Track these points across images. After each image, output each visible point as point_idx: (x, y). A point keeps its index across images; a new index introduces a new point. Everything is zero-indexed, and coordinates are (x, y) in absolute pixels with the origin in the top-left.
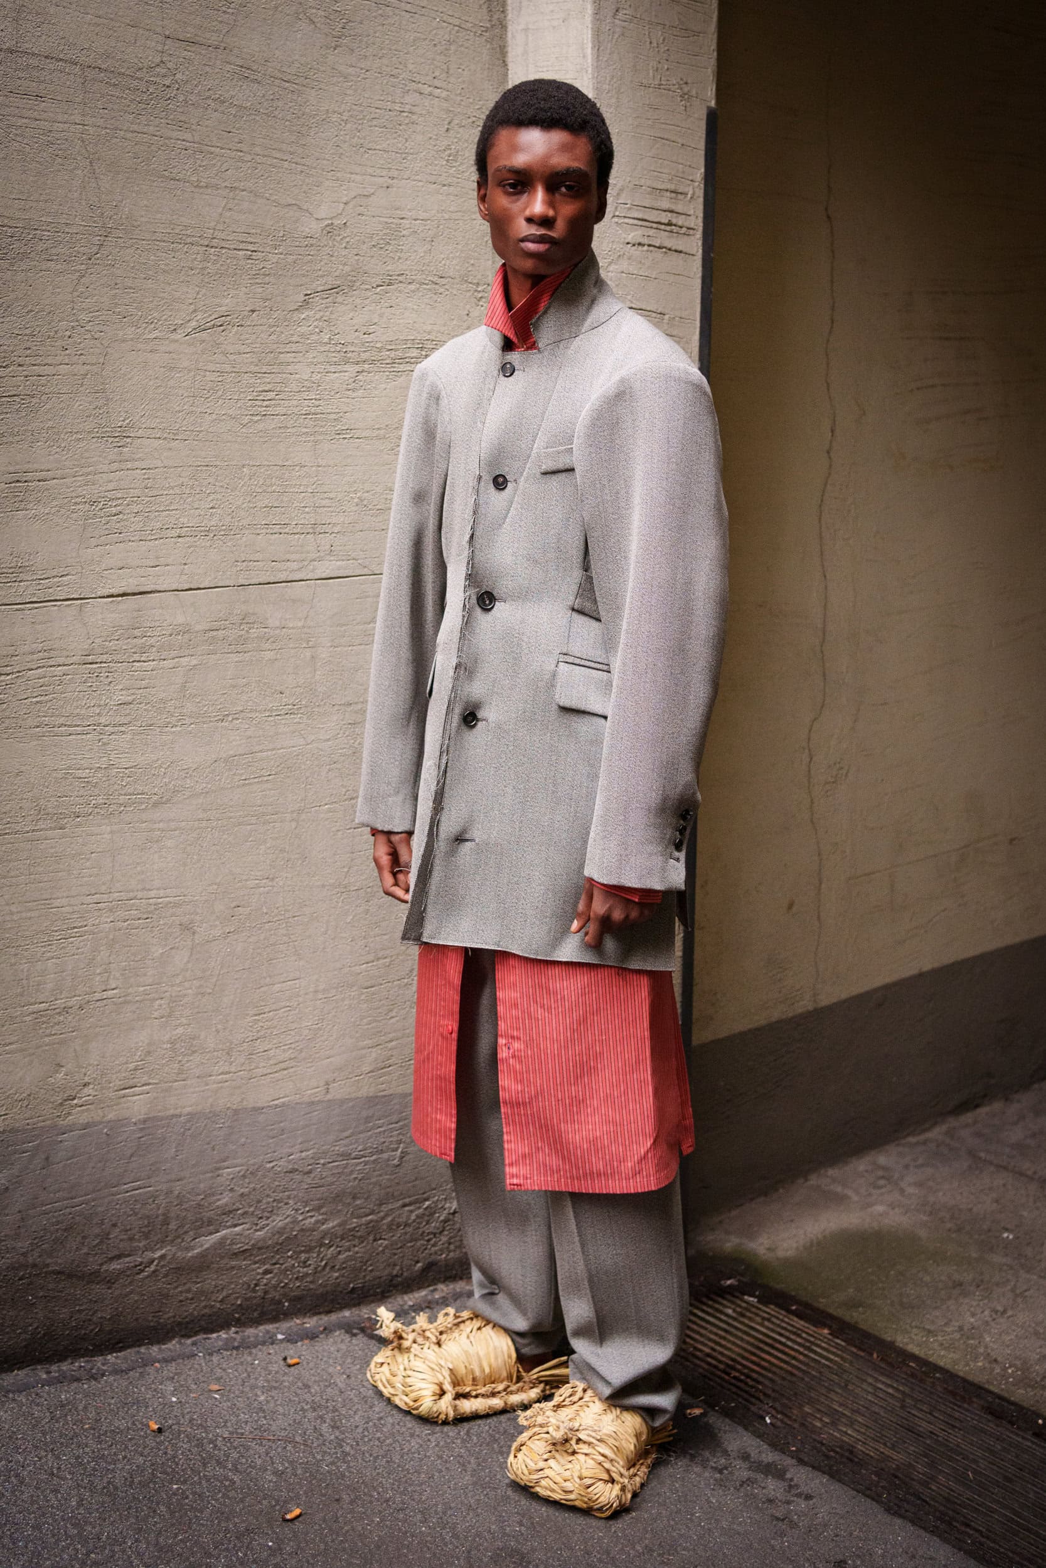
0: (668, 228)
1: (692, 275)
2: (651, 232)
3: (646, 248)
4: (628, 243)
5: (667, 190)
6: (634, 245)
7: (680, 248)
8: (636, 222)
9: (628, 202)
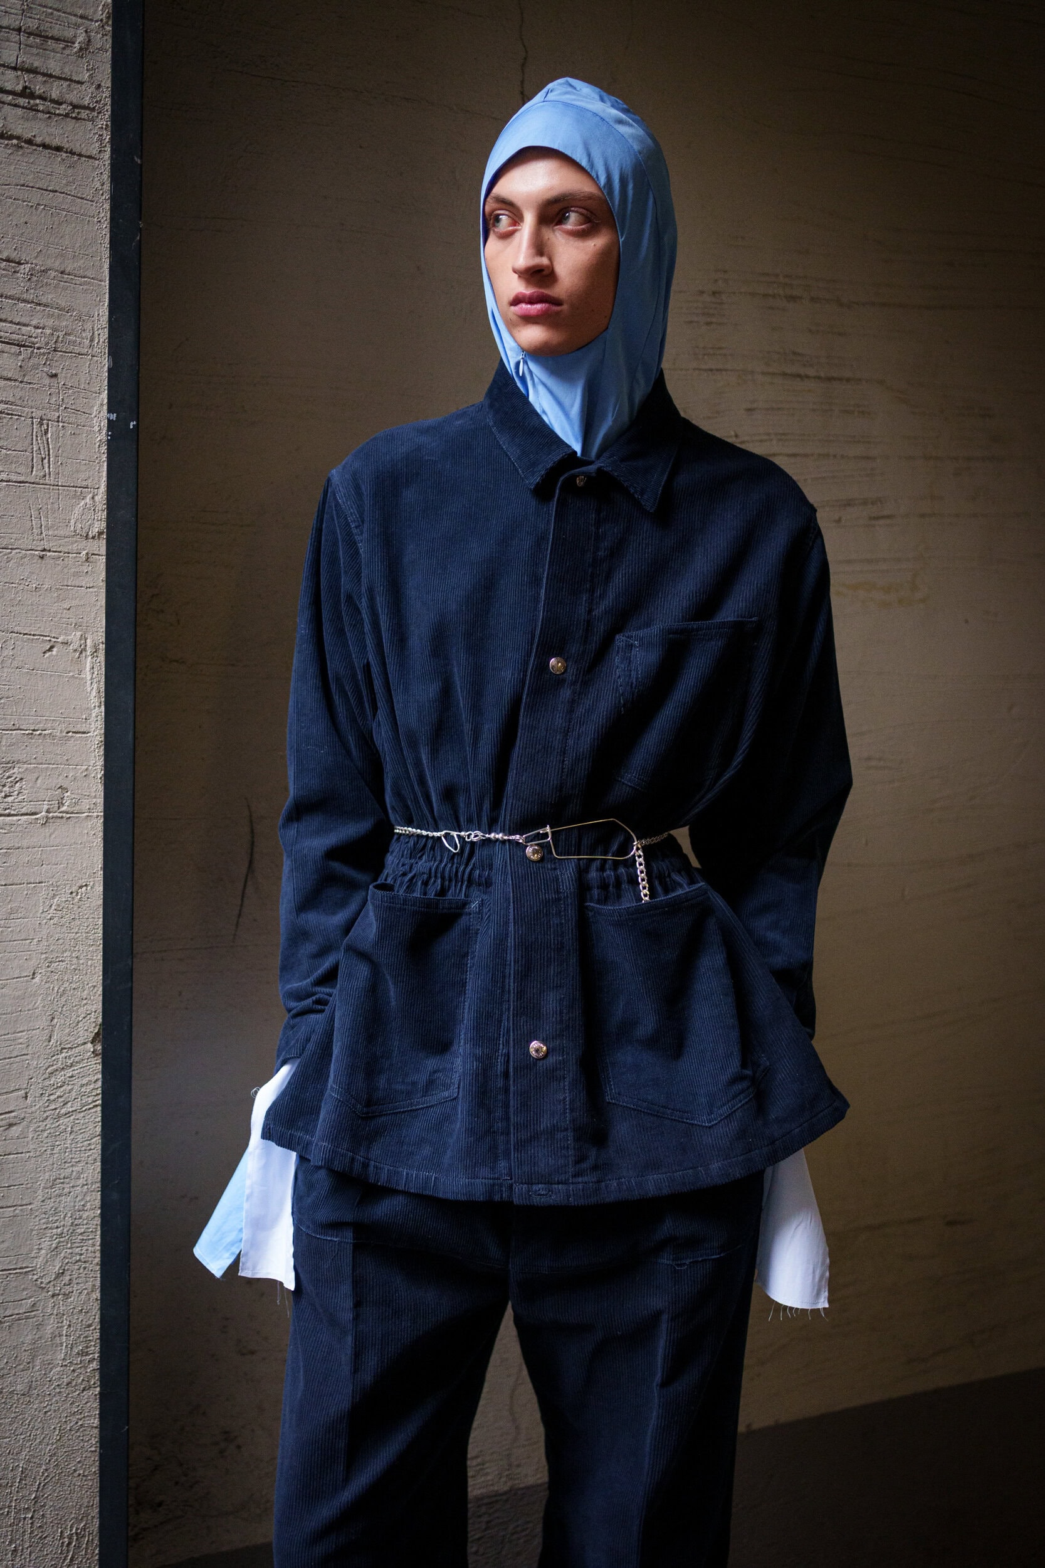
1: (88, 193)
5: (19, 30)
7: (56, 142)
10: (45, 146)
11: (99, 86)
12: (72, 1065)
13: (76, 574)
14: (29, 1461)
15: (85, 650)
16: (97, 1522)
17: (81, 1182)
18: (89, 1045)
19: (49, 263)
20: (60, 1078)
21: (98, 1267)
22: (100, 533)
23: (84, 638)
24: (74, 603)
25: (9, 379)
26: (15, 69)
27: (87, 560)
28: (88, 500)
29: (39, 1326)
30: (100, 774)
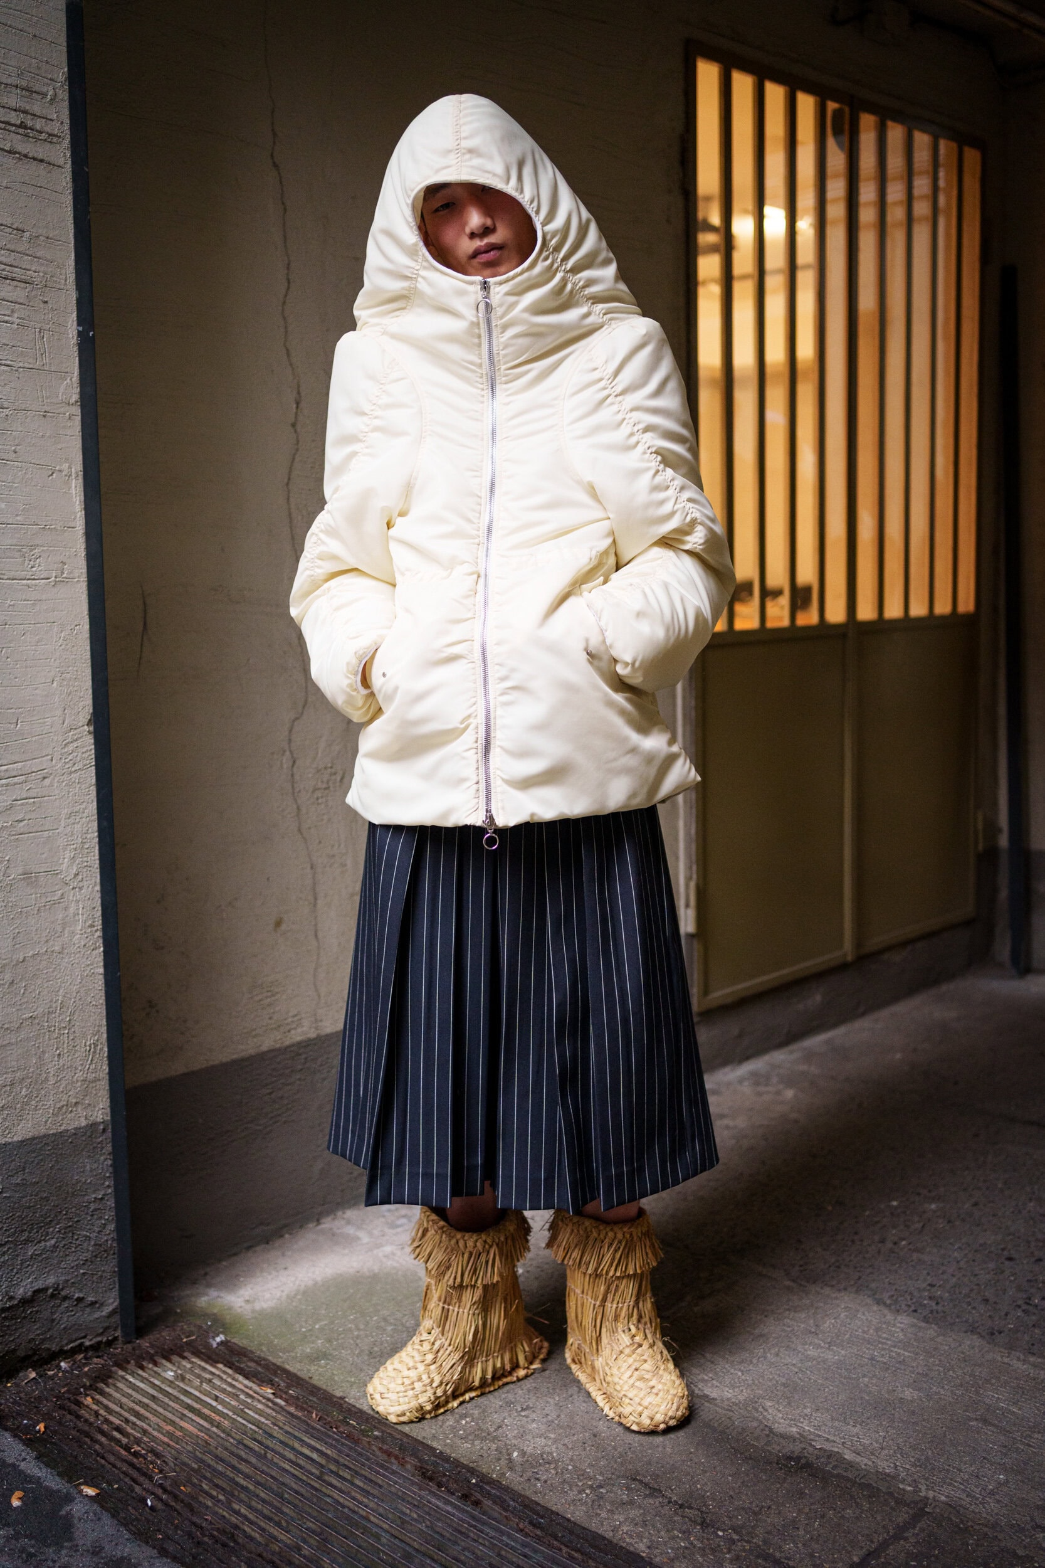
0: (21, 131)
1: (58, 189)
5: (17, 86)
7: (40, 157)
10: (35, 159)
11: (62, 123)
12: (76, 740)
13: (64, 427)
14: (64, 996)
15: (71, 475)
16: (105, 1036)
17: (85, 815)
18: (86, 727)
19: (40, 231)
20: (71, 747)
21: (98, 870)
22: (77, 402)
23: (70, 468)
24: (63, 445)
25: (21, 304)
26: (15, 110)
27: (70, 418)
28: (68, 381)
29: (66, 909)
30: (83, 554)
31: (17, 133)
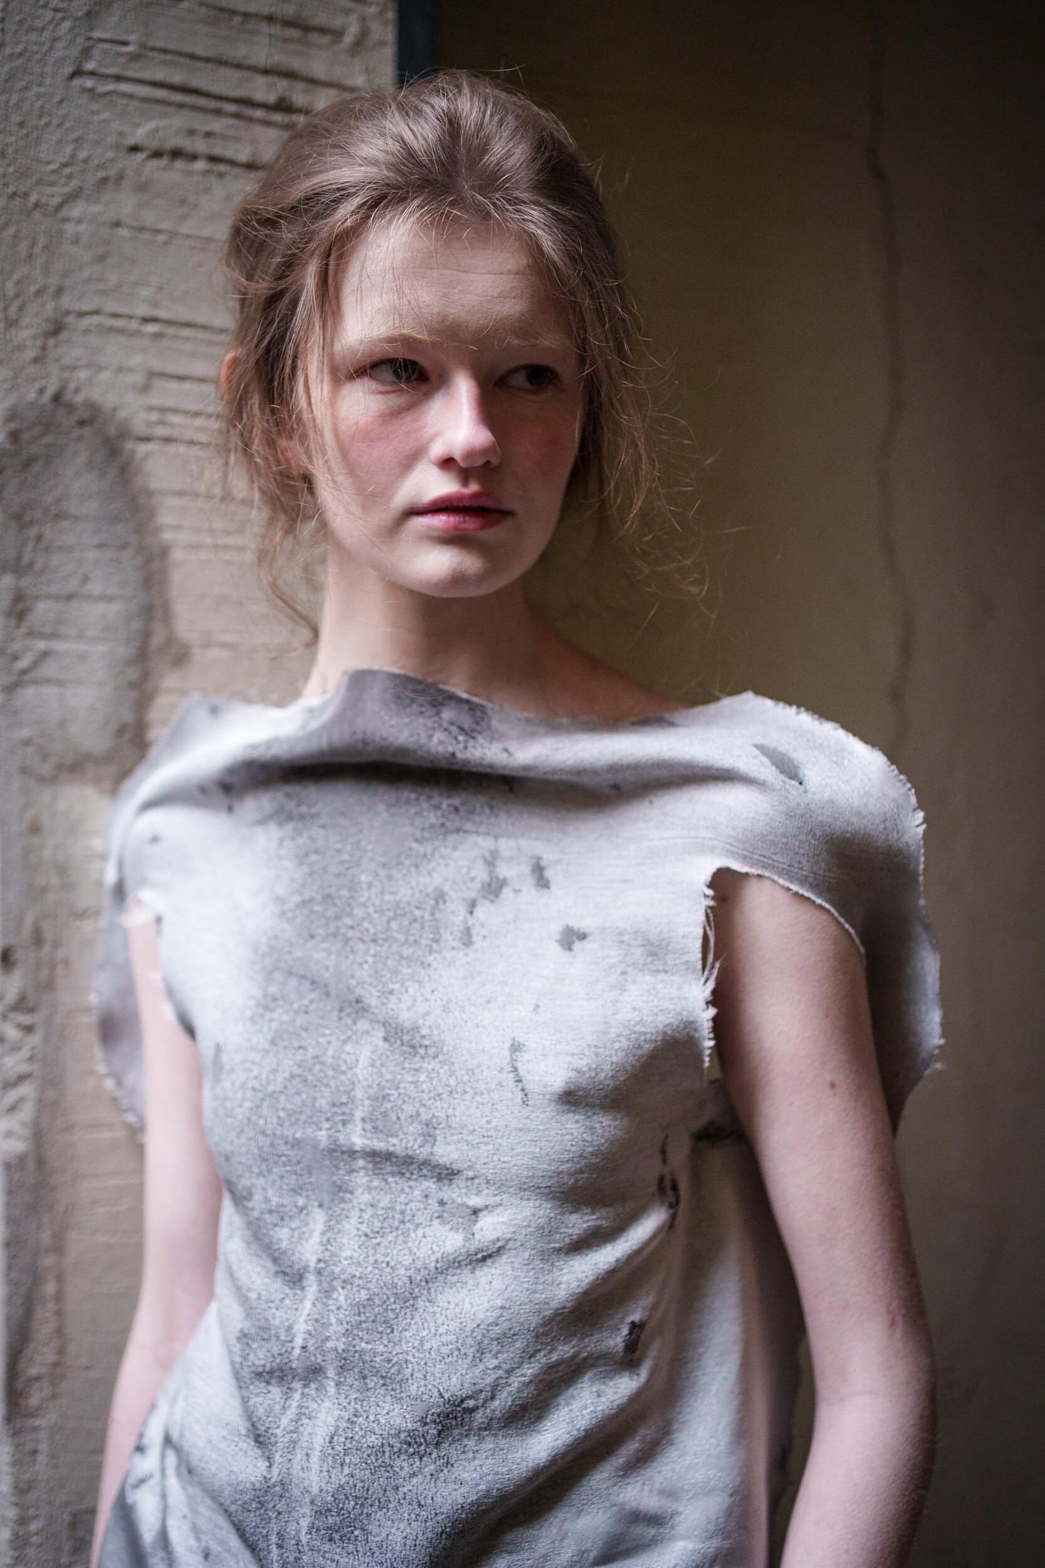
0: (278, 117)
2: (218, 125)
3: (200, 165)
4: (135, 149)
5: (270, 19)
6: (157, 154)
8: (160, 94)
9: (132, 38)
26: (266, 72)
31: (268, 124)
